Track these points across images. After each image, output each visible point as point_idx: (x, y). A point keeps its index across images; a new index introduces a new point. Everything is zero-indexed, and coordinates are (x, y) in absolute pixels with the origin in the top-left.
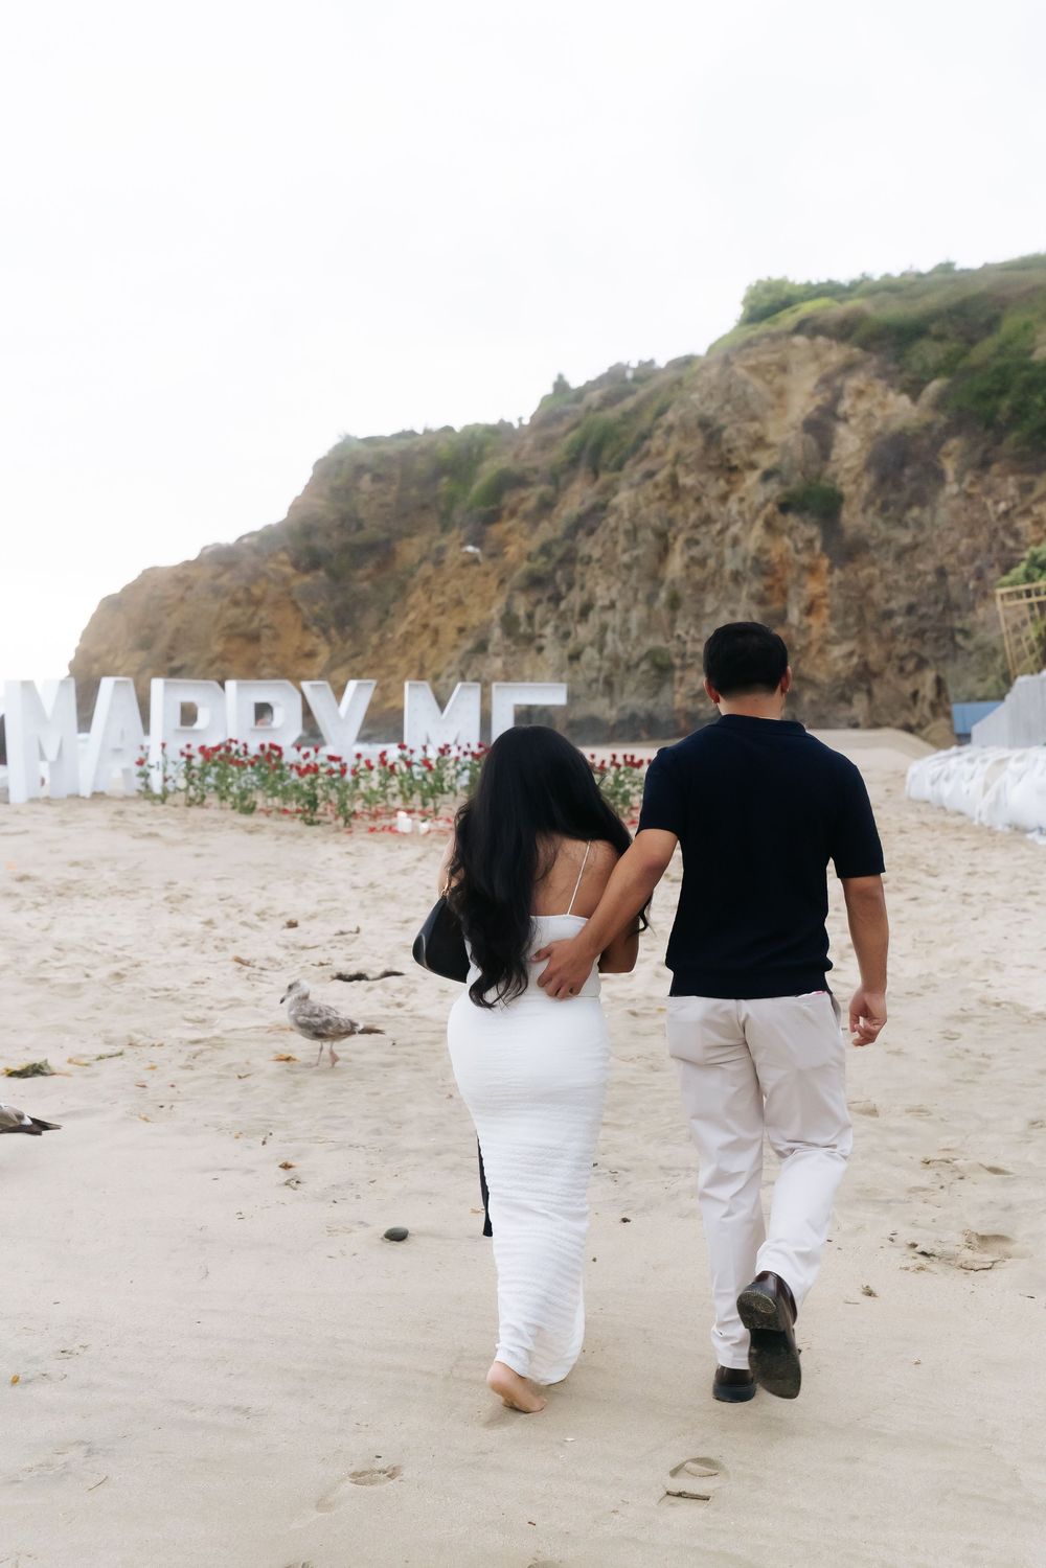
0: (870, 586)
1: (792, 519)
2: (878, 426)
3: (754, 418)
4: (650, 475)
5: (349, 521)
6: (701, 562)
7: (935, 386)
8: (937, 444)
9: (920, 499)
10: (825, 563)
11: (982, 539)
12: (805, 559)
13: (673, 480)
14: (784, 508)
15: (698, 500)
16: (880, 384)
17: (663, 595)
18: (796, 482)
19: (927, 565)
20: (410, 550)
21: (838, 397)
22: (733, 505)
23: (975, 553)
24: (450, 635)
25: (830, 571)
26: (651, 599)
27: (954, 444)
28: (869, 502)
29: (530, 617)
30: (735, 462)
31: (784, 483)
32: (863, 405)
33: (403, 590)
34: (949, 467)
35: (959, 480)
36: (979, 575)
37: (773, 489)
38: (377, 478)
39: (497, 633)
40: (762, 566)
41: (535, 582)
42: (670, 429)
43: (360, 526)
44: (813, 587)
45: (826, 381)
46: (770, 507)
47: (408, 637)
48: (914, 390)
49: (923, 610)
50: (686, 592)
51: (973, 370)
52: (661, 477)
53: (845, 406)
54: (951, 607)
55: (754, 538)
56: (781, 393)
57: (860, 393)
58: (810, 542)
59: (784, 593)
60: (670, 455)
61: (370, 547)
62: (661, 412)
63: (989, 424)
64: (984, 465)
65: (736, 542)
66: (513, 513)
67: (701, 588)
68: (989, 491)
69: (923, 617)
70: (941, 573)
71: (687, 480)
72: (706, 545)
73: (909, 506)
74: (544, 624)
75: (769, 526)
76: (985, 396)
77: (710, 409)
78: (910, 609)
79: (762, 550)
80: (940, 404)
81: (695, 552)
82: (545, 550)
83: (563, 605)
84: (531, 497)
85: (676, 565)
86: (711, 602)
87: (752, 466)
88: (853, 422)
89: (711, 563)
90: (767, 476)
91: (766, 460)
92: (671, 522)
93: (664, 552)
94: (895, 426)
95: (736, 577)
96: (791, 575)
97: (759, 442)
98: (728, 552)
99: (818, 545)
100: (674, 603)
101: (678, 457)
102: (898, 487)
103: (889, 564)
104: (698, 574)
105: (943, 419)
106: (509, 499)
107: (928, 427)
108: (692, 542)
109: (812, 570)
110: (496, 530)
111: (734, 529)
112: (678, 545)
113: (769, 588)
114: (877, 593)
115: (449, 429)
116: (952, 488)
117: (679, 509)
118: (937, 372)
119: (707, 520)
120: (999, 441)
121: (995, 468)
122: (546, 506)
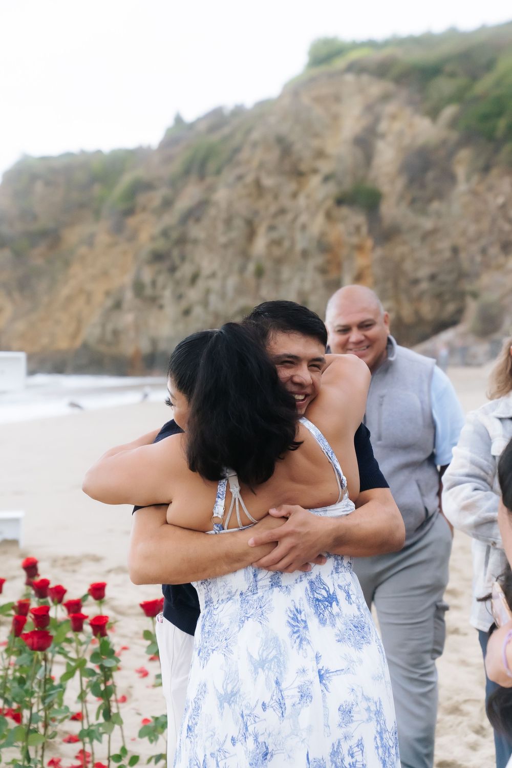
0: (403, 259)
1: (345, 211)
2: (407, 141)
3: (316, 135)
4: (240, 178)
5: (27, 215)
6: (277, 242)
7: (449, 111)
8: (451, 154)
9: (439, 195)
10: (369, 243)
11: (485, 224)
12: (355, 240)
13: (258, 184)
14: (340, 201)
15: (276, 197)
16: (408, 111)
17: (251, 267)
18: (348, 184)
19: (444, 245)
20: (72, 236)
21: (377, 120)
22: (302, 201)
23: (479, 235)
24: (99, 297)
25: (373, 248)
26: (242, 270)
27: (464, 154)
28: (401, 197)
29: (154, 283)
30: (303, 167)
31: (339, 183)
32: (397, 126)
33: (67, 264)
34: (461, 171)
35: (468, 179)
36: (484, 251)
37: (331, 189)
38: (48, 183)
39: (129, 295)
40: (324, 246)
41: (157, 257)
42: (255, 145)
43: (35, 218)
44: (361, 261)
45: (369, 108)
46: (330, 203)
47: (70, 299)
48: (433, 114)
49: (442, 277)
50: (268, 265)
51: (477, 99)
52: (249, 179)
53: (383, 126)
54: (462, 275)
55: (318, 224)
56: (336, 118)
57: (394, 117)
58: (358, 229)
59: (339, 266)
60: (255, 163)
61: (44, 234)
62: (249, 131)
63: (490, 137)
64: (486, 169)
65: (304, 227)
66: (144, 209)
67: (279, 261)
68: (490, 189)
69: (443, 283)
70: (455, 250)
71: (268, 182)
72: (282, 230)
73: (430, 200)
74: (164, 288)
75: (329, 216)
76: (486, 117)
77: (283, 128)
78: (433, 277)
79: (323, 234)
80: (453, 124)
81: (275, 235)
82: (165, 233)
83: (178, 274)
84: (156, 198)
85: (260, 245)
86: (286, 273)
87: (315, 171)
88: (390, 138)
89: (286, 244)
90: (327, 179)
91: (325, 167)
92: (256, 213)
93: (251, 235)
94: (420, 141)
95: (305, 254)
96: (344, 252)
97: (320, 154)
98: (298, 236)
99: (364, 230)
100: (259, 273)
101: (261, 166)
102: (423, 186)
103: (416, 244)
104: (277, 252)
105: (454, 136)
106: (142, 199)
107: (444, 142)
108: (272, 228)
109: (359, 248)
110: (132, 222)
111: (303, 218)
112: (262, 231)
113: (329, 262)
114: (408, 266)
115: (99, 152)
116: (462, 186)
117: (261, 204)
118: (450, 100)
119: (282, 211)
120: (497, 150)
121: (495, 172)
122: (168, 204)
